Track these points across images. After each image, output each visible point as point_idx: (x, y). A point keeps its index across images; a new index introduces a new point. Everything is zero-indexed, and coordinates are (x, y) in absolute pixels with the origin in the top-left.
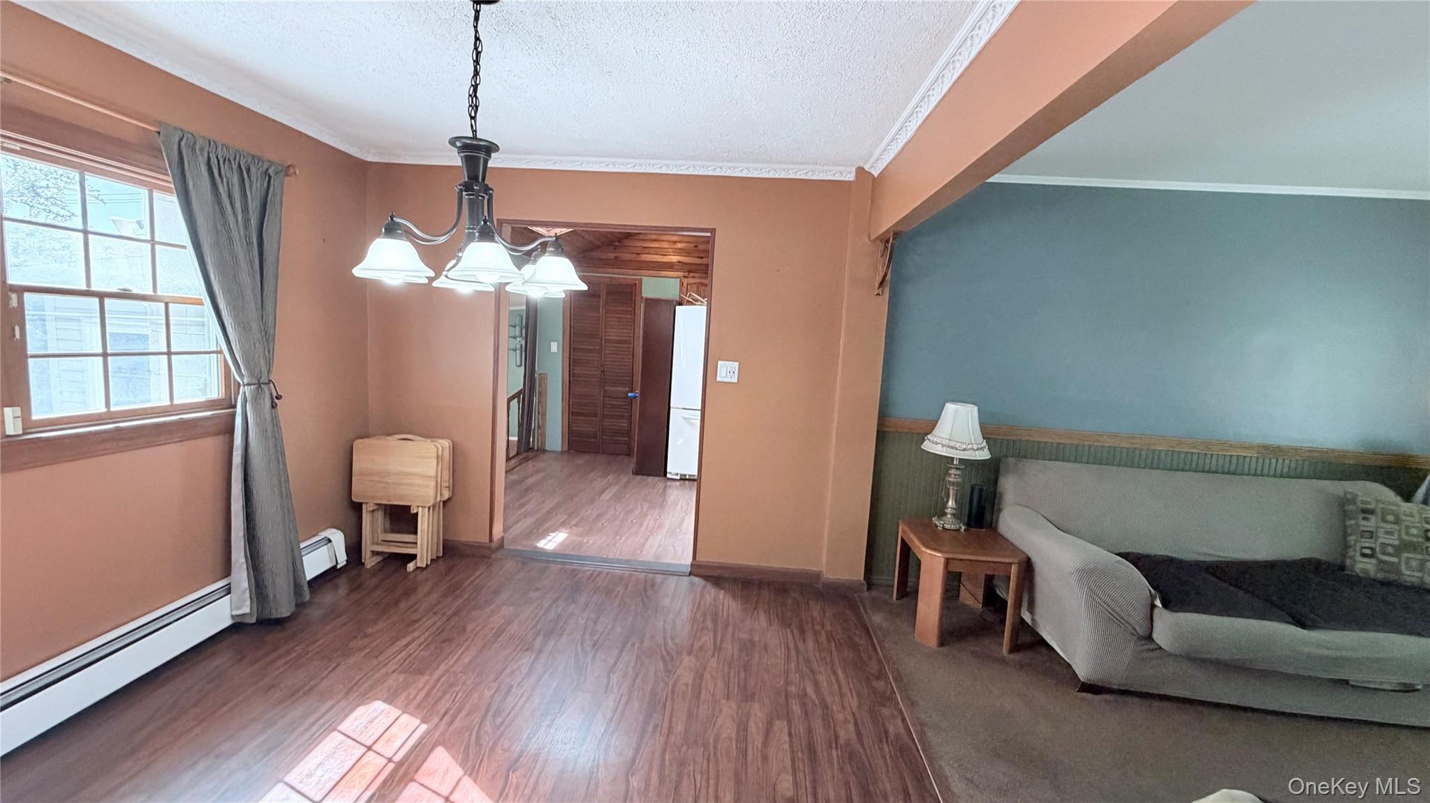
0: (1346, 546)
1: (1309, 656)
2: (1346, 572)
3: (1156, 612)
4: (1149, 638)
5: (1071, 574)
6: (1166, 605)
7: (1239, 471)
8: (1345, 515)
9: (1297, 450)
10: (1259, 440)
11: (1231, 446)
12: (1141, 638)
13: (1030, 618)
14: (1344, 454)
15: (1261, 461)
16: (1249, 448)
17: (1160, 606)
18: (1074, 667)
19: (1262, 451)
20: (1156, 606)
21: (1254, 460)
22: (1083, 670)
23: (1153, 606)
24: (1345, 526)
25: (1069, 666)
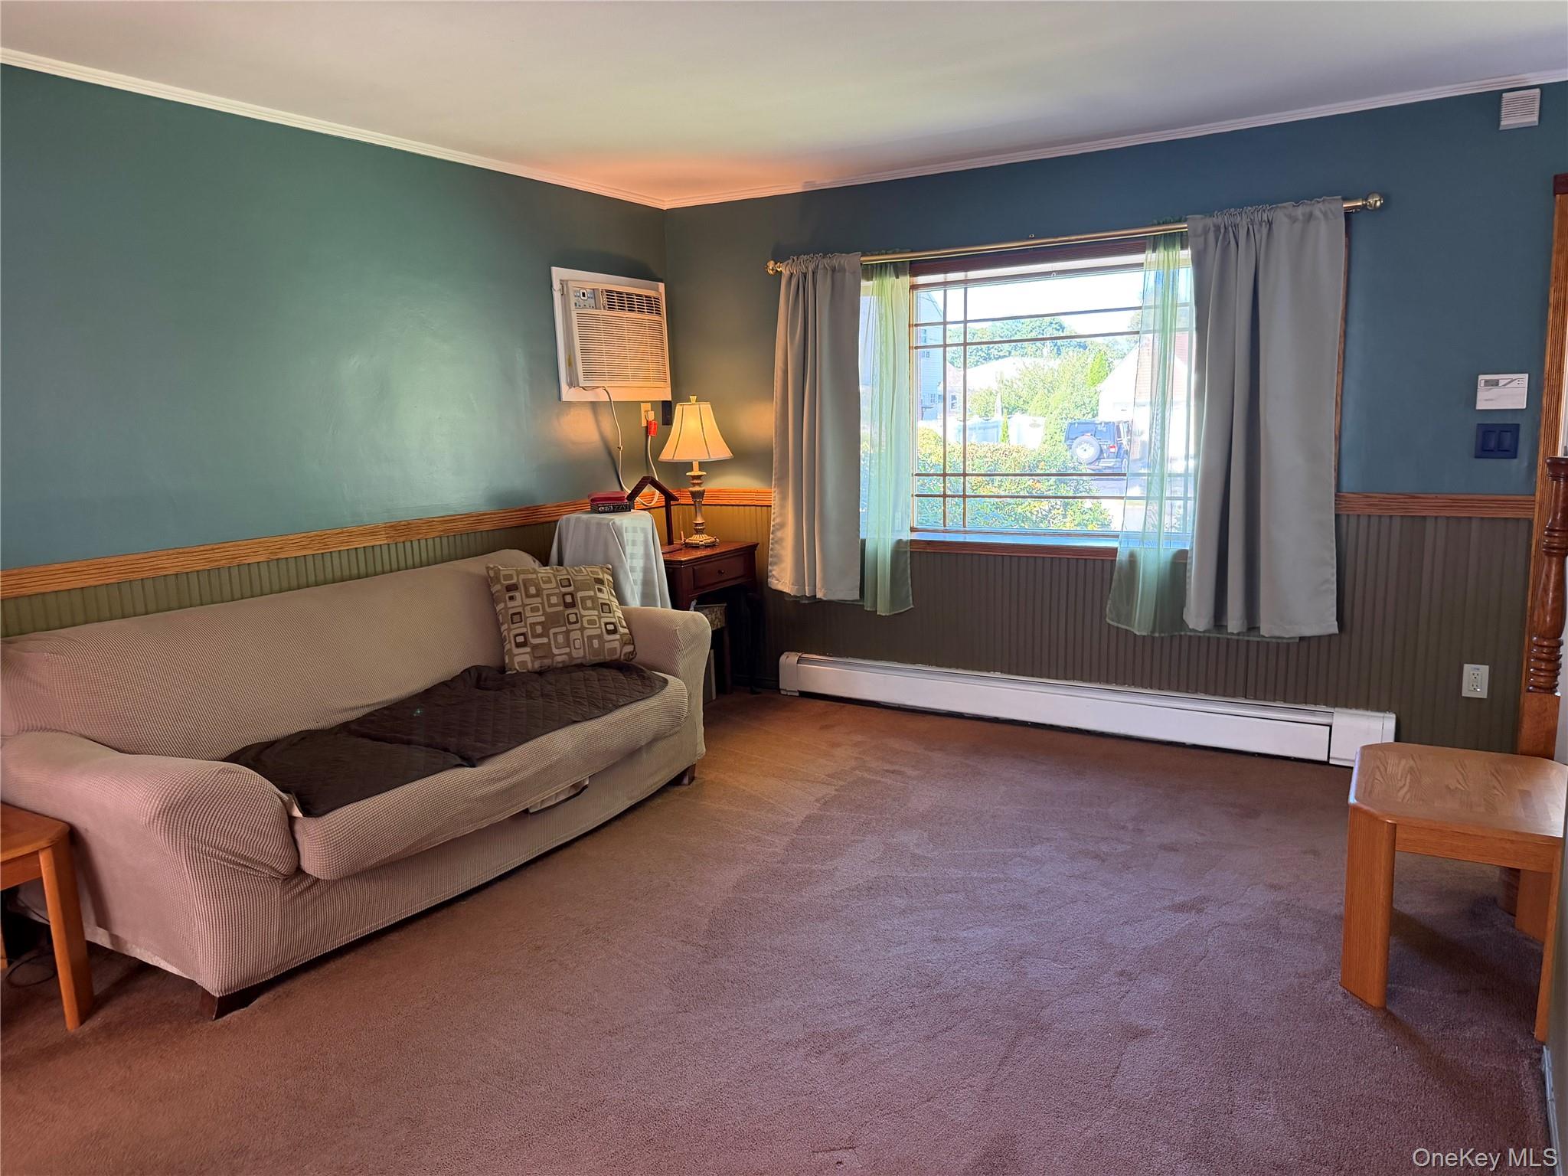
0: (501, 640)
1: (483, 799)
2: (507, 673)
3: (298, 827)
4: (299, 871)
5: (151, 822)
6: (307, 812)
7: (379, 568)
8: (493, 600)
9: (430, 522)
10: (382, 519)
11: (351, 534)
12: (287, 879)
13: (107, 936)
14: (478, 518)
15: (393, 547)
16: (373, 532)
17: (300, 815)
18: (199, 981)
19: (392, 533)
20: (295, 818)
21: (385, 548)
22: (212, 980)
23: (292, 820)
24: (496, 614)
25: (191, 984)
